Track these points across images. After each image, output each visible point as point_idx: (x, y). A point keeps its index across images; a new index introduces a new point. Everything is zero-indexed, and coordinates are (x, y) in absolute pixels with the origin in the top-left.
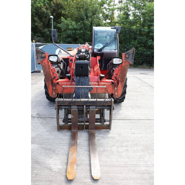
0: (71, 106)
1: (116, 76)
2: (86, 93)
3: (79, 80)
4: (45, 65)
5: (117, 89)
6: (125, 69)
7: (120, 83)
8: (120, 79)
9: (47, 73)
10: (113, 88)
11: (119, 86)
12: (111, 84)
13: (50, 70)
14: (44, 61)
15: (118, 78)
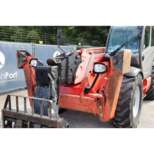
0: (16, 119)
1: (103, 90)
2: (45, 107)
3: (40, 90)
4: (27, 70)
5: (103, 108)
6: (113, 80)
7: (107, 100)
8: (107, 94)
9: (28, 78)
10: (97, 106)
11: (106, 104)
12: (95, 101)
13: (32, 75)
14: (25, 65)
15: (105, 92)
